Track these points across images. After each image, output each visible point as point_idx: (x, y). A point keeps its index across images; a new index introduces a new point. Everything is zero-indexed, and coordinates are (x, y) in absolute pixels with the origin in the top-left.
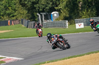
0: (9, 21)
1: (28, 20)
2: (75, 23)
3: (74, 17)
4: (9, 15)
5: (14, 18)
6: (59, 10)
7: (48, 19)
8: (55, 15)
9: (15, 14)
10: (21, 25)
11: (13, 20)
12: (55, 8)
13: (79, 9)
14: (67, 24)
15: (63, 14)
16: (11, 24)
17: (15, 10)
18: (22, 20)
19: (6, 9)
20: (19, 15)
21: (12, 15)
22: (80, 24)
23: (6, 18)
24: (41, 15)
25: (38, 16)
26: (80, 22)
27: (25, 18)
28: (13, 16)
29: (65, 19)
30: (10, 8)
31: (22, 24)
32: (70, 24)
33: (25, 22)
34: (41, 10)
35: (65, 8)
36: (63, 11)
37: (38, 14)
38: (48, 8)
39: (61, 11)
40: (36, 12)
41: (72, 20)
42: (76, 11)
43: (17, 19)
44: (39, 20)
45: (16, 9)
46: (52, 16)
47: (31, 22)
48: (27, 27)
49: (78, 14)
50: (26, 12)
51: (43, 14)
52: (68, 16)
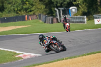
0: (26, 16)
1: (45, 15)
2: (93, 19)
3: (92, 12)
4: (26, 9)
5: (32, 13)
6: (77, 5)
7: (66, 14)
8: (74, 10)
9: (33, 9)
10: (38, 20)
11: (31, 15)
12: (73, 3)
13: (98, 4)
14: (86, 19)
15: (82, 9)
16: (28, 19)
17: (32, 5)
18: (40, 16)
19: (23, 4)
20: (37, 9)
21: (29, 10)
22: (98, 19)
23: (23, 13)
24: (59, 10)
25: (56, 11)
26: (98, 18)
27: (43, 13)
28: (31, 11)
29: (84, 14)
30: (27, 3)
31: (40, 19)
32: (89, 19)
33: (43, 17)
34: (58, 5)
35: (83, 3)
36: (81, 6)
37: (56, 9)
38: (66, 3)
39: (80, 6)
40: (54, 7)
41: (91, 16)
42: (94, 7)
43: (34, 14)
44: (56, 15)
45: (34, 3)
46: (70, 12)
47: (49, 18)
48: (45, 22)
49: (97, 10)
50: (43, 7)
51: (61, 9)
52: (86, 11)
